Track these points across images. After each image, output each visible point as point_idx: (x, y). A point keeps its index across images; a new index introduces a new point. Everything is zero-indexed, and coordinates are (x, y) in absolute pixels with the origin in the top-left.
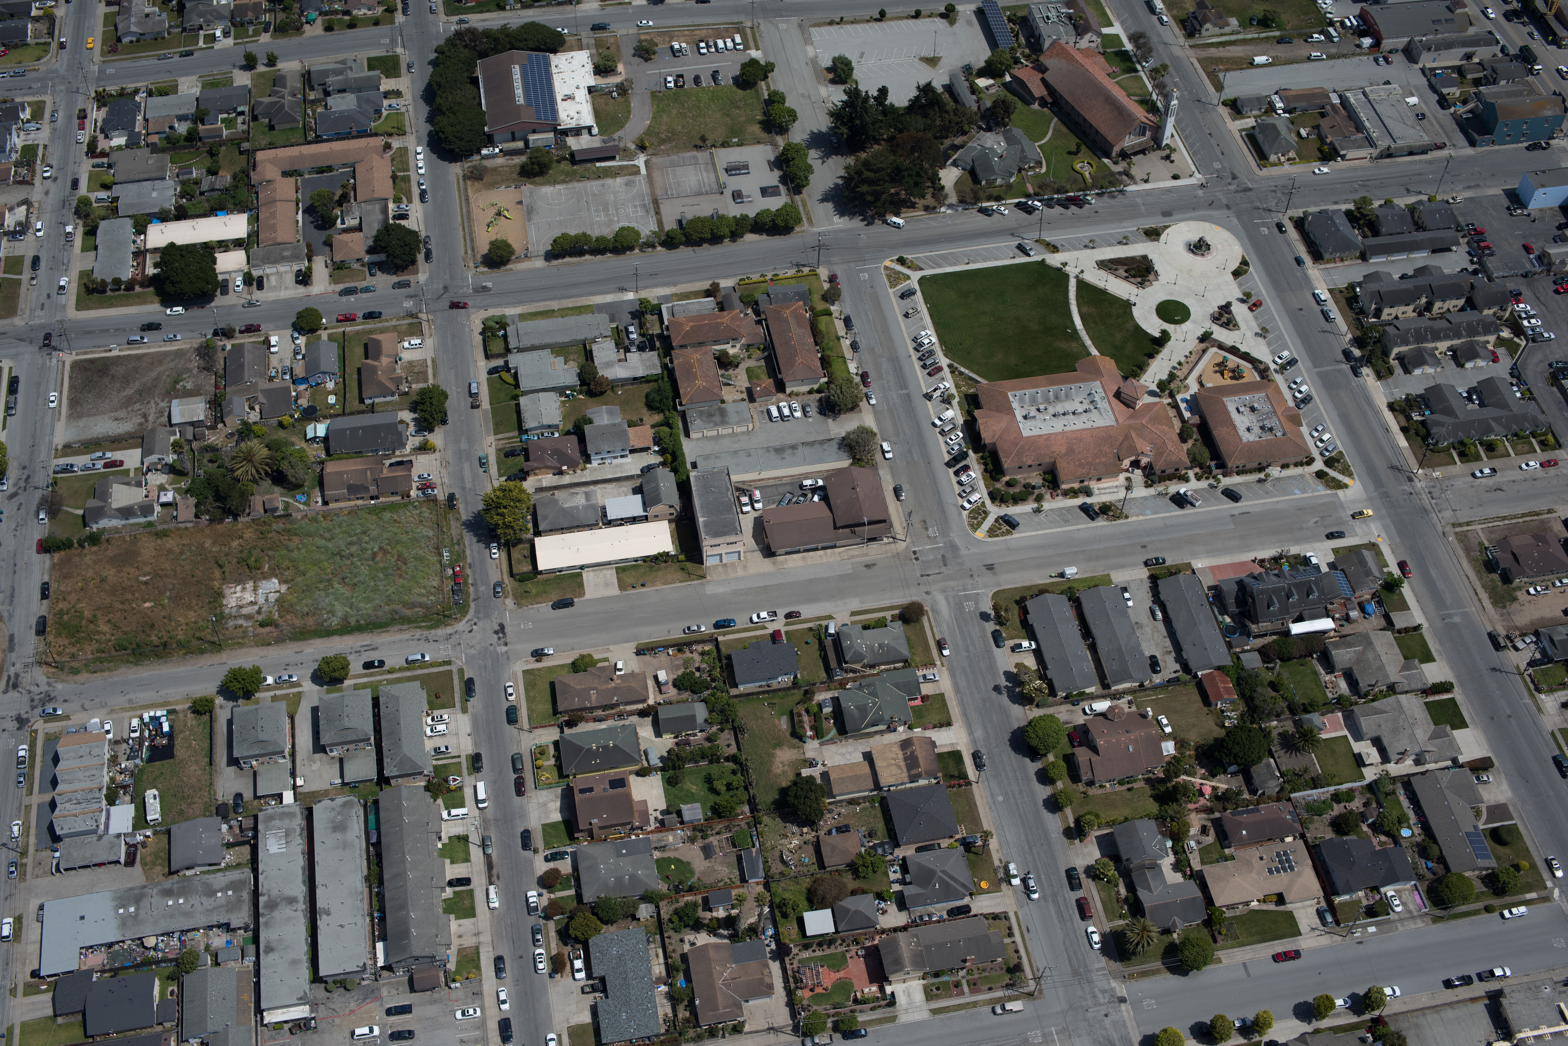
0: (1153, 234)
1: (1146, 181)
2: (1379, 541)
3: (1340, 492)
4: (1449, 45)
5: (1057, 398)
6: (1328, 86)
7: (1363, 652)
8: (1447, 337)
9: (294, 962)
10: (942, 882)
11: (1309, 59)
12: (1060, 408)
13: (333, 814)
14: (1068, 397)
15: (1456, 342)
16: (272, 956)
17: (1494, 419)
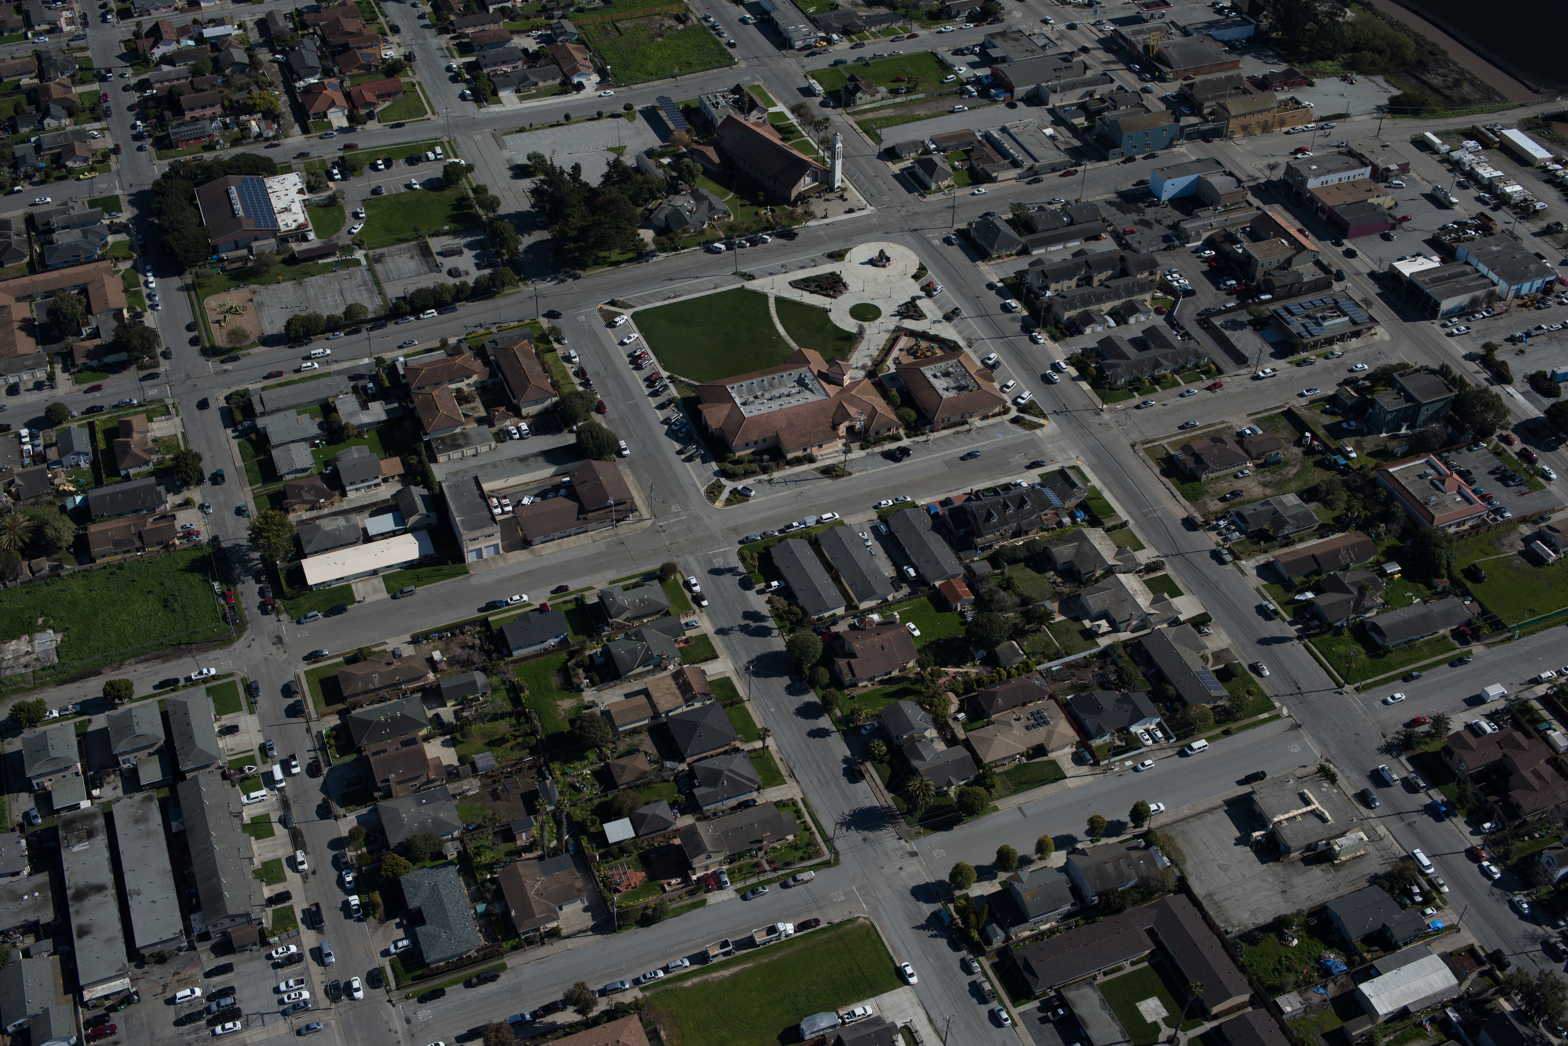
0: (837, 256)
1: (826, 217)
2: (1078, 463)
3: (1038, 432)
4: (1071, 87)
5: (771, 386)
6: (973, 128)
7: (1080, 546)
8: (1109, 299)
9: (110, 940)
10: (729, 779)
11: (952, 112)
12: (776, 393)
13: (133, 810)
14: (781, 384)
15: (1117, 303)
16: (86, 939)
17: (1162, 356)
